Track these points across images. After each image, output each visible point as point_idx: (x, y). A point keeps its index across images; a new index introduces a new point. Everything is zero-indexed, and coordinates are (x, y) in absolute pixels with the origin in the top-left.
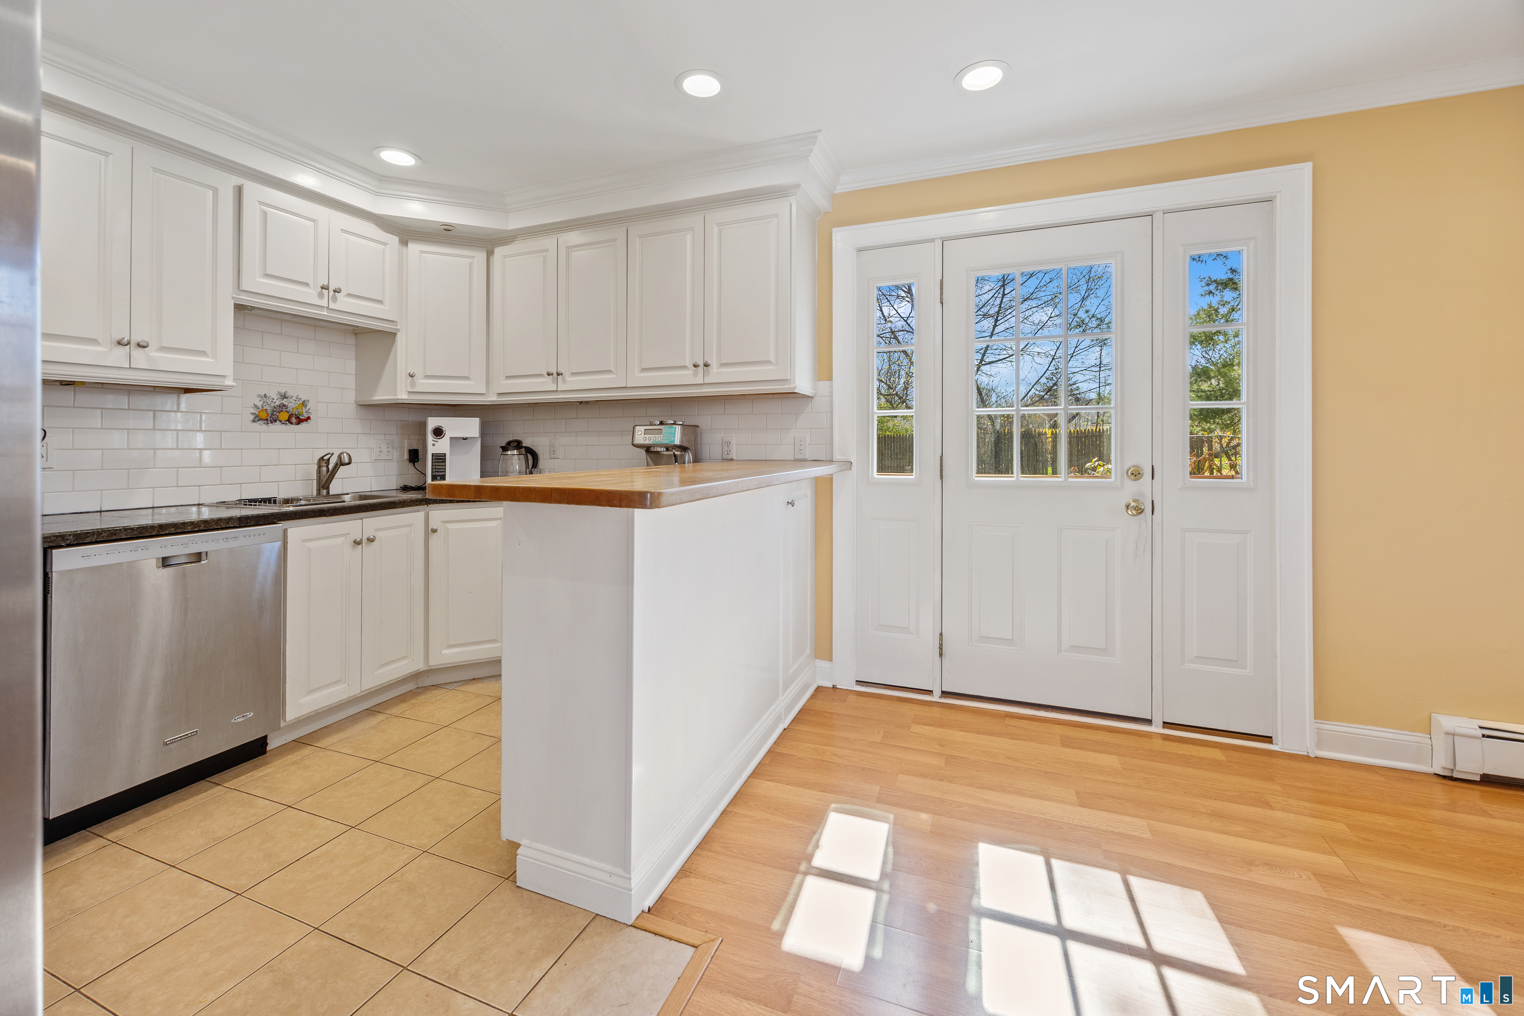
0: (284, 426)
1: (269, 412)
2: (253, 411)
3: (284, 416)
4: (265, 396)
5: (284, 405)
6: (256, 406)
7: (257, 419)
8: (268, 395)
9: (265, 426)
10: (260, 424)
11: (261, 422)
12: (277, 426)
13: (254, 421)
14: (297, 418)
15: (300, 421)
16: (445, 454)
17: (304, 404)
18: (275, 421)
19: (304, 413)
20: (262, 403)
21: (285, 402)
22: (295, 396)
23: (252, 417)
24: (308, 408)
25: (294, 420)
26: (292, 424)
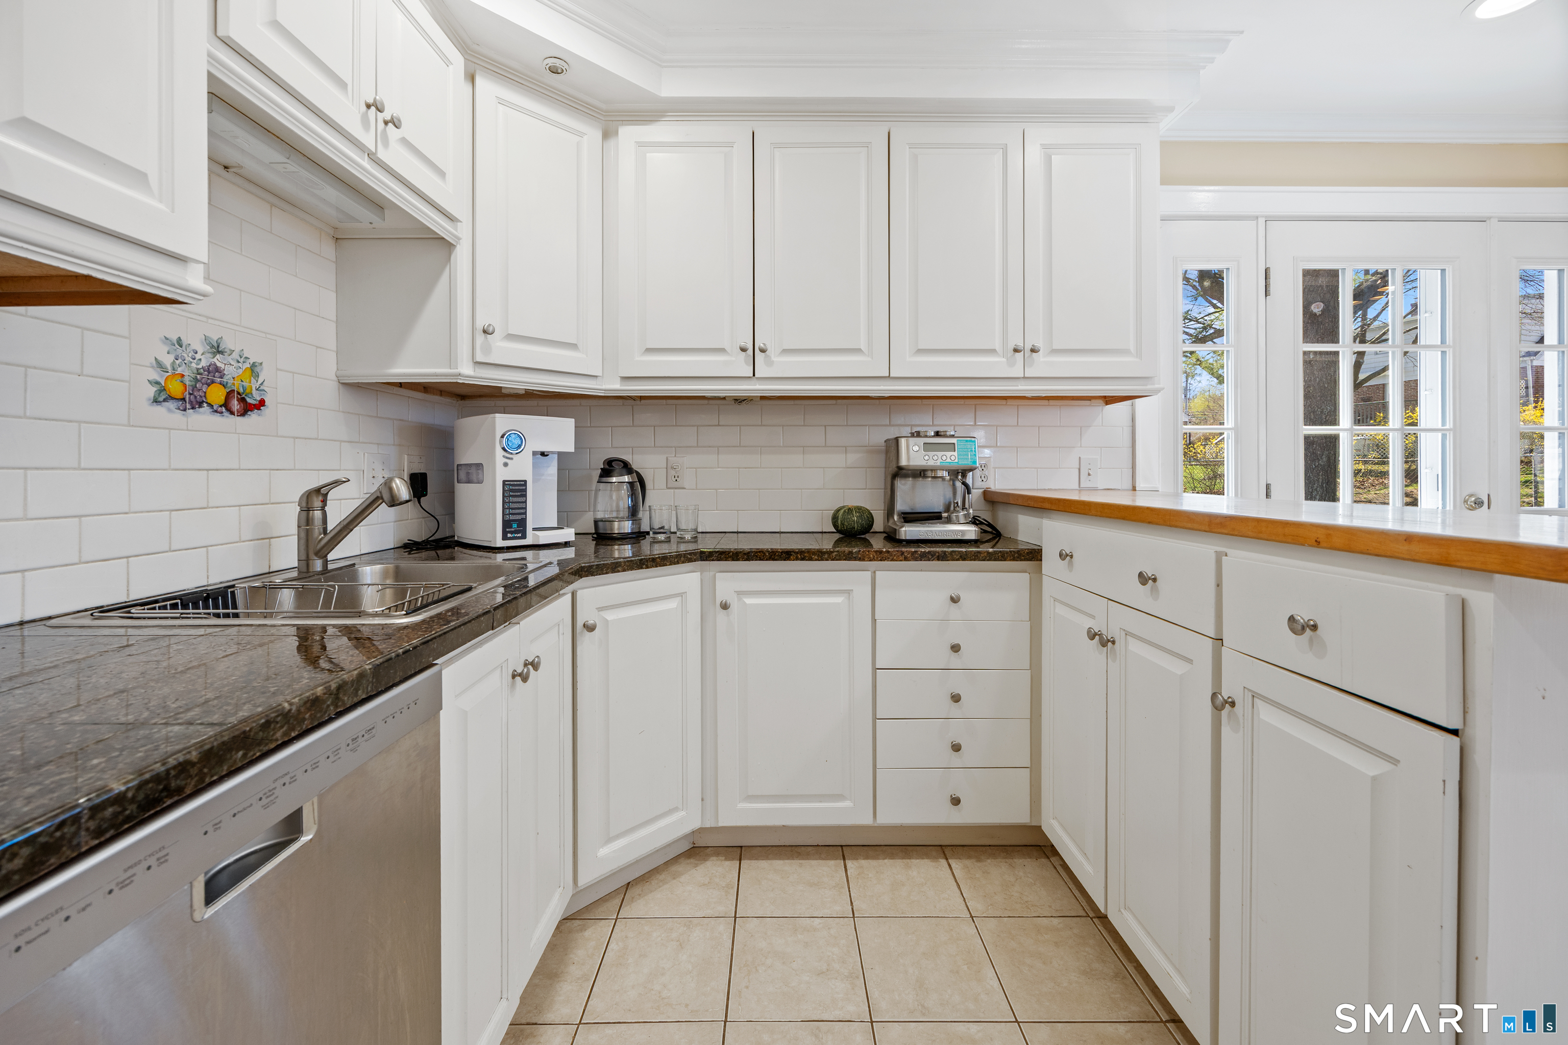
0: (217, 418)
1: (187, 380)
2: (155, 375)
3: (216, 395)
4: (179, 341)
5: (217, 369)
6: (159, 365)
7: (162, 396)
8: (185, 342)
9: (178, 416)
10: (169, 410)
11: (171, 405)
12: (203, 418)
13: (156, 401)
14: (242, 400)
15: (247, 408)
16: (525, 481)
17: (254, 370)
18: (200, 404)
19: (254, 392)
20: (171, 358)
21: (218, 361)
22: (237, 350)
23: (152, 391)
24: (260, 381)
25: (235, 405)
26: (232, 413)
